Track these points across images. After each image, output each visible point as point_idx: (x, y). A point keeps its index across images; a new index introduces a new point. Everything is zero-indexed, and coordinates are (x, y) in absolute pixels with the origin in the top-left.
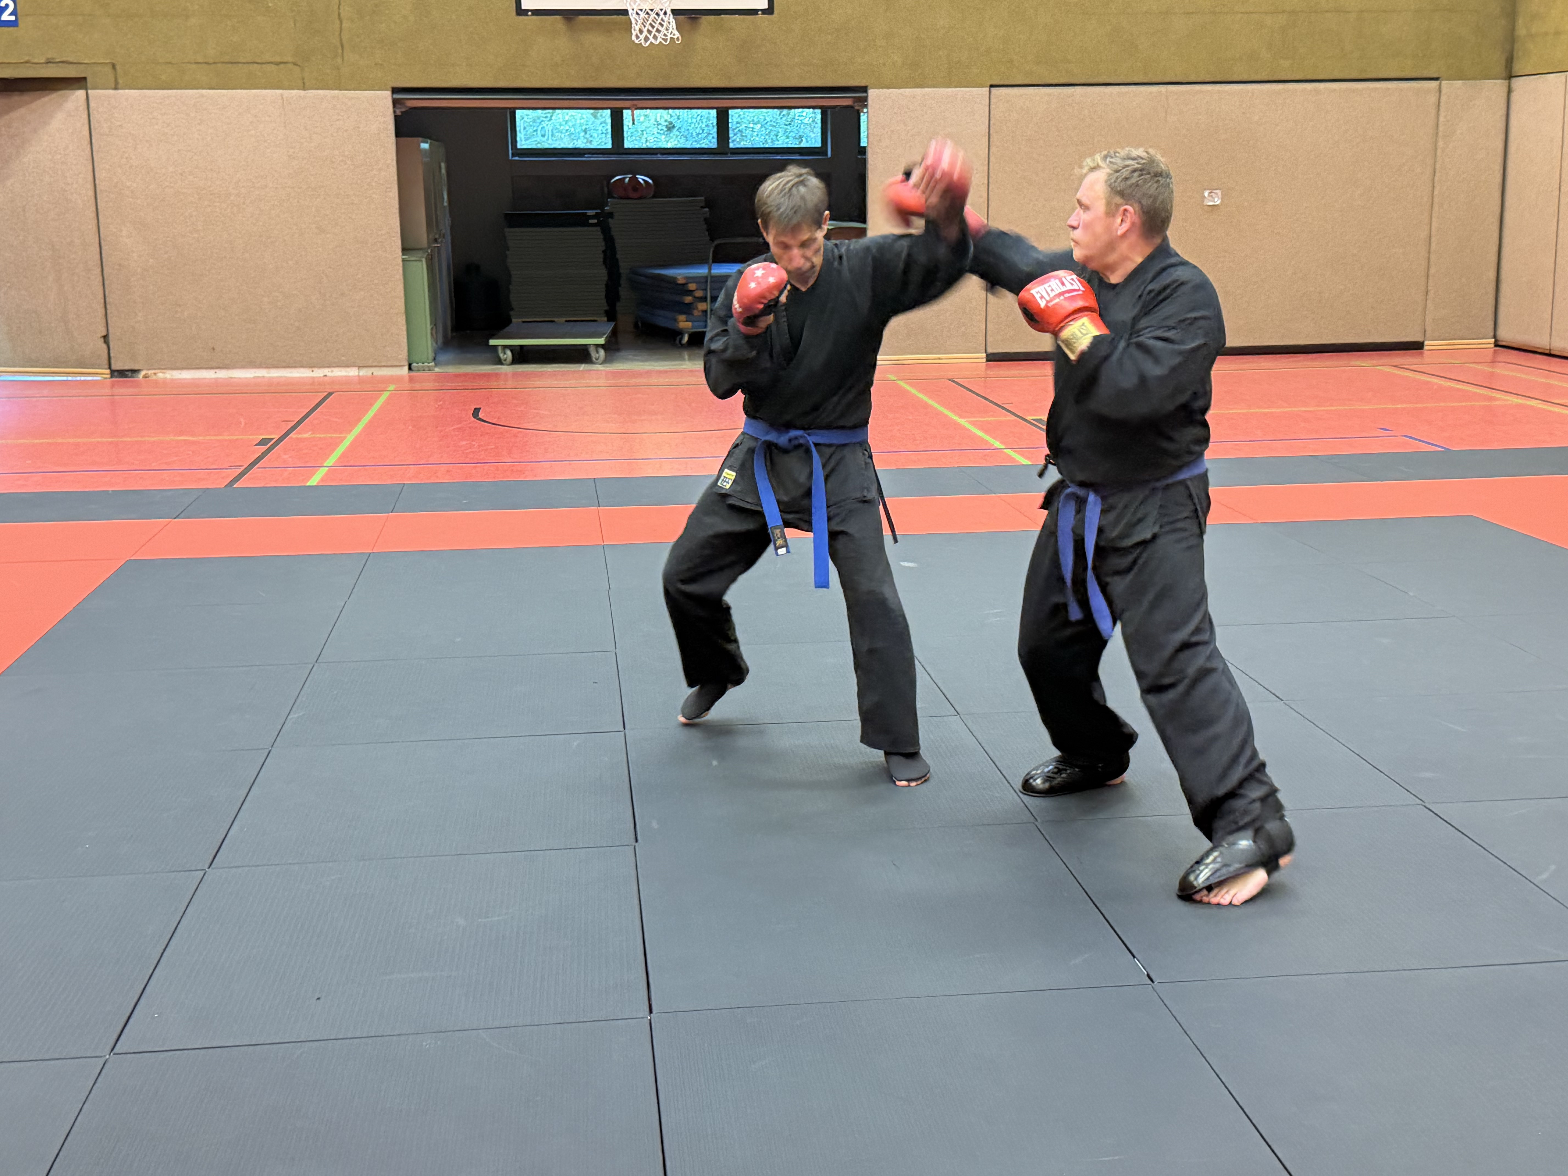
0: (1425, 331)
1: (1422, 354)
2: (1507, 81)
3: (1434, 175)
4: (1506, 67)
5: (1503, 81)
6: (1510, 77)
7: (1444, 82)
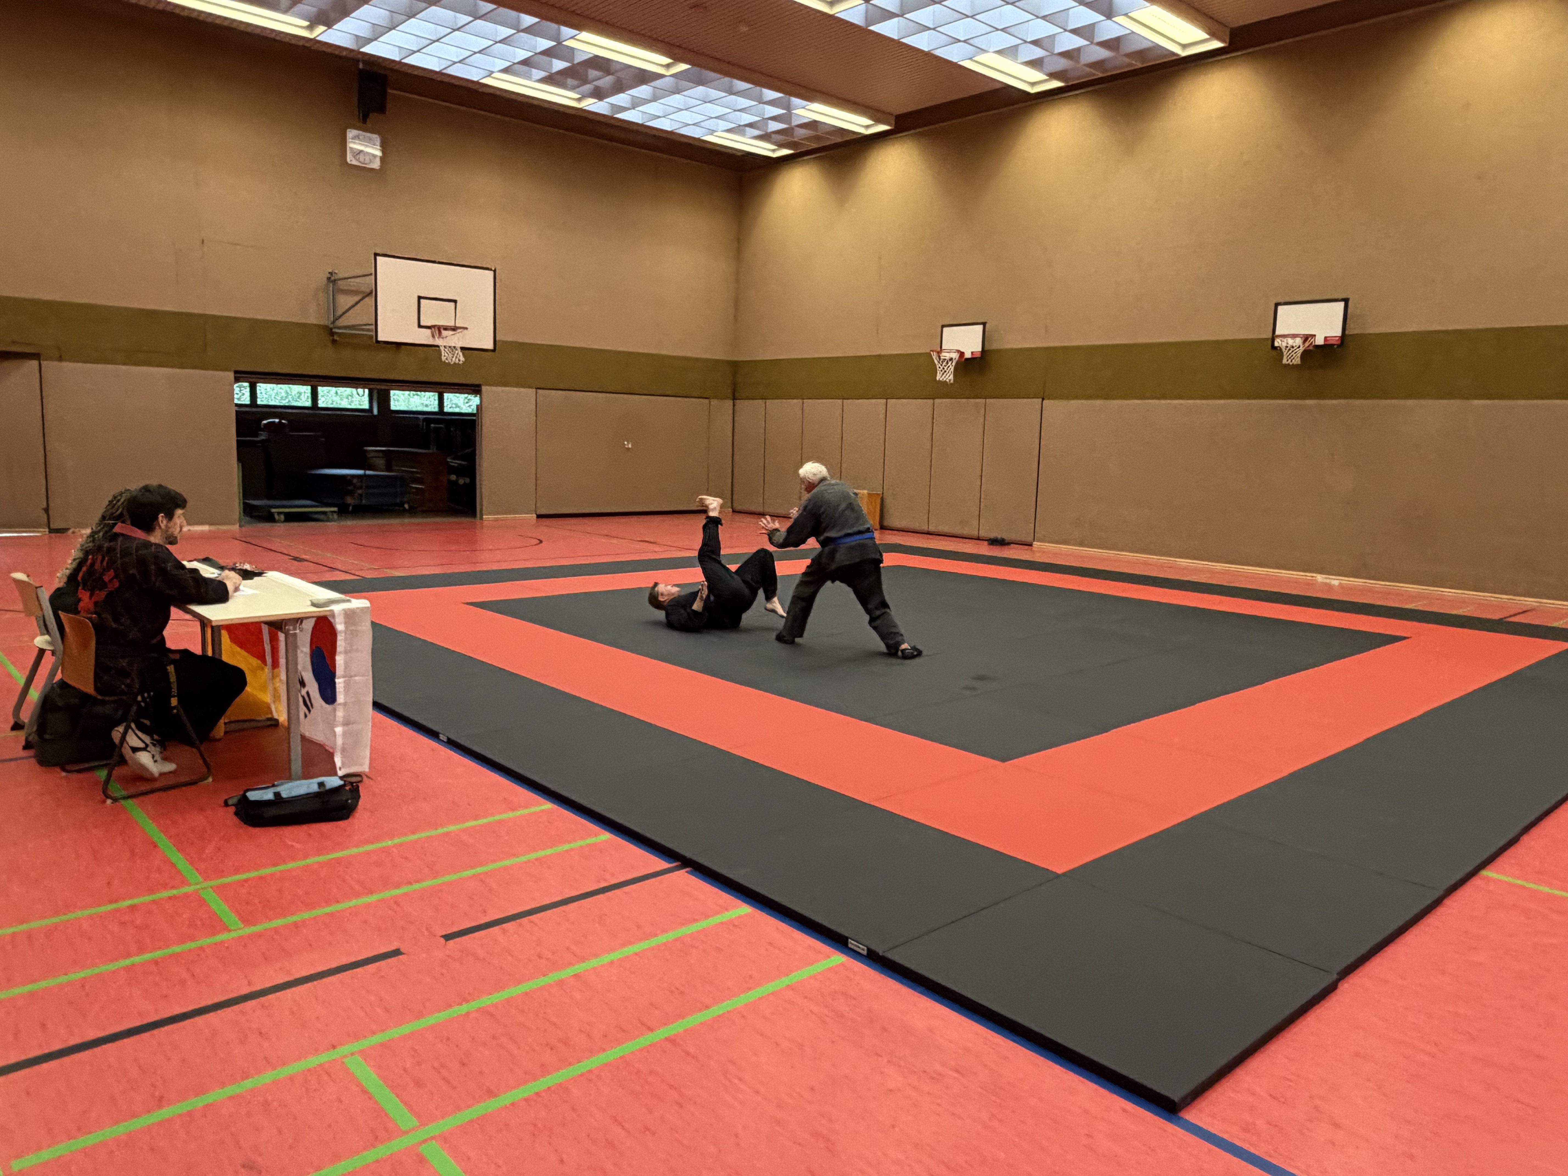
2: (733, 401)
4: (733, 395)
6: (734, 399)
7: (712, 400)
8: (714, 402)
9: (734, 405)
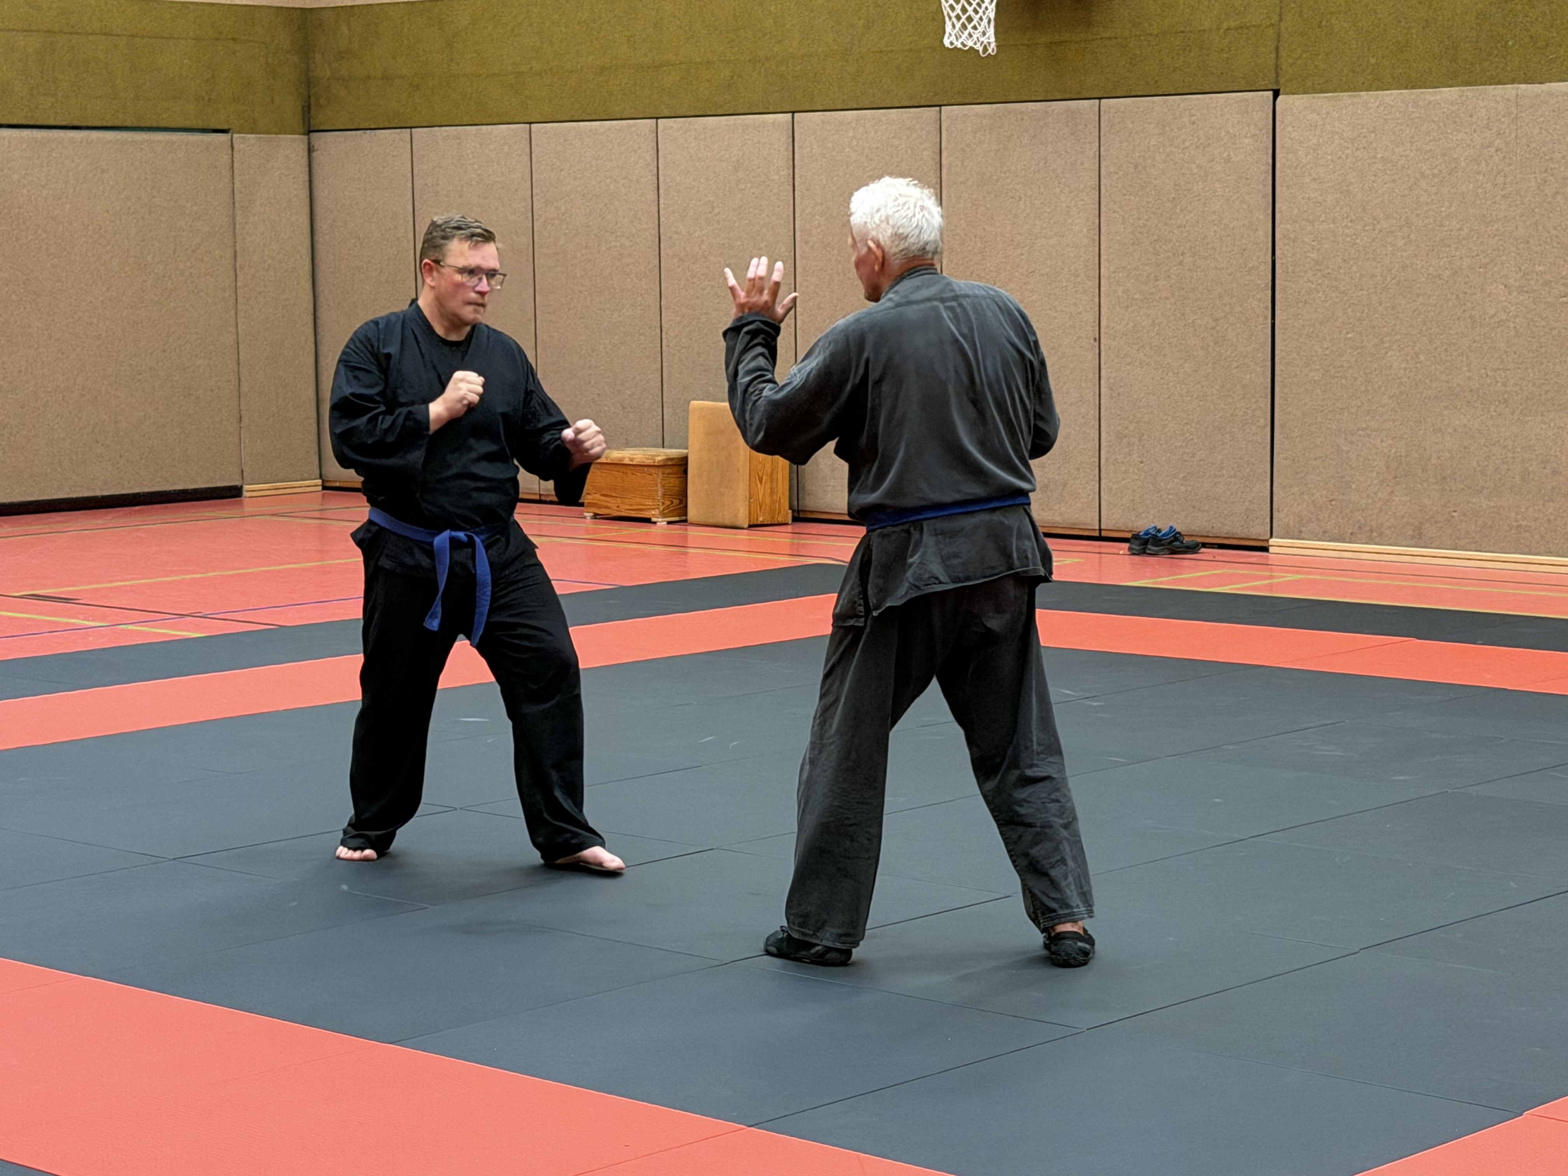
0: (242, 471)
1: (241, 504)
2: (306, 137)
3: (235, 261)
4: (304, 118)
5: (302, 136)
6: (309, 132)
7: (235, 136)
8: (245, 142)
9: (310, 150)
